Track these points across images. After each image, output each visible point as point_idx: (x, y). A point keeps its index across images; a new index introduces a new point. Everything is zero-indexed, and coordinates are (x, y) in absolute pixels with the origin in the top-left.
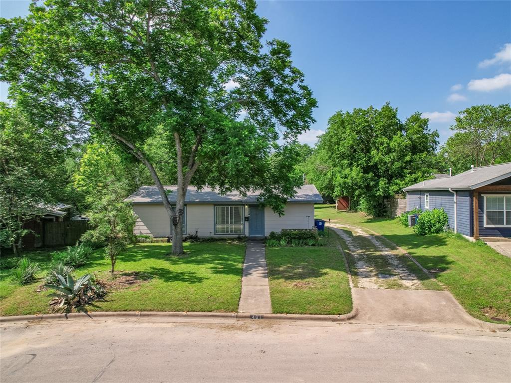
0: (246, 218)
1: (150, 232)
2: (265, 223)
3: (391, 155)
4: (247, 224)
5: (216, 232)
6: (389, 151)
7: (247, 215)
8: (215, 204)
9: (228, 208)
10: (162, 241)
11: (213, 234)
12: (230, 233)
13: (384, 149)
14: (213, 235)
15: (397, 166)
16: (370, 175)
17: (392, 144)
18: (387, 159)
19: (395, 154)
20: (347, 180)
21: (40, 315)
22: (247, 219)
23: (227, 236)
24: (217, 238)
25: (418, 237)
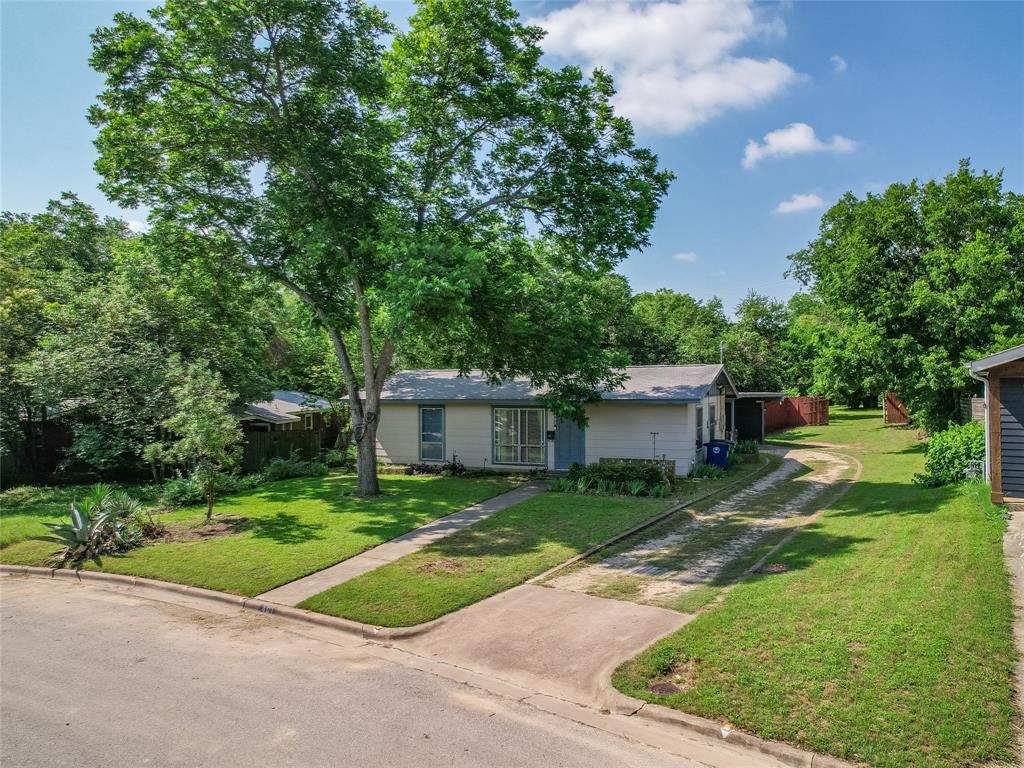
0: (548, 433)
1: (385, 454)
2: (586, 445)
3: (961, 291)
4: (551, 445)
5: (495, 459)
6: (955, 280)
7: (551, 427)
8: (494, 405)
9: (516, 413)
10: (397, 472)
11: (490, 462)
12: (519, 461)
13: (942, 276)
14: (489, 465)
15: (973, 317)
16: (903, 341)
17: (959, 265)
18: (946, 299)
19: (967, 286)
20: (847, 353)
21: (26, 567)
22: (551, 435)
23: (514, 467)
24: (497, 471)
25: (925, 491)
